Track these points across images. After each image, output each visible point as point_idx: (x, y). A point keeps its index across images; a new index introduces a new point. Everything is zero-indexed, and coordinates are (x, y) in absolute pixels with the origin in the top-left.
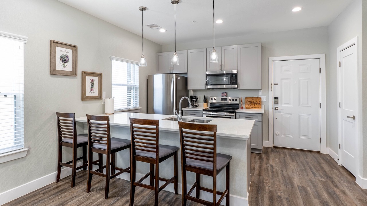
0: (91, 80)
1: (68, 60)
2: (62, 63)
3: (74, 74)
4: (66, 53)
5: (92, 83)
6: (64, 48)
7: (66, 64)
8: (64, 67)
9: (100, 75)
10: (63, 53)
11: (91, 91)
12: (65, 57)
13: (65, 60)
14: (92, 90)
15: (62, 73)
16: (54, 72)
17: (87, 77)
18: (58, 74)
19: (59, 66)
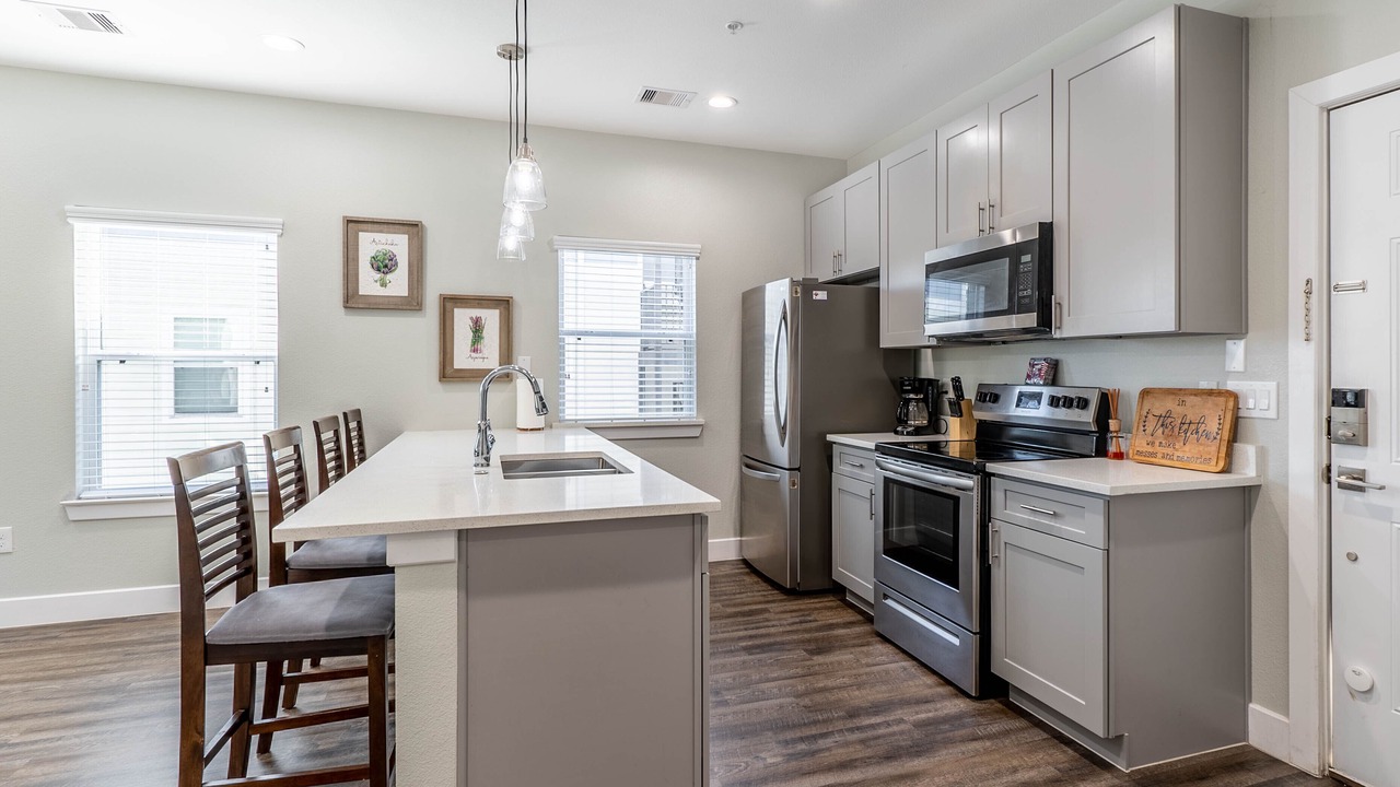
0: (471, 318)
1: (396, 264)
2: (378, 276)
3: (411, 303)
4: (388, 248)
5: (477, 328)
6: (381, 232)
7: (389, 277)
8: (384, 285)
9: (504, 304)
10: (380, 247)
11: (474, 355)
12: (384, 259)
13: (386, 266)
14: (475, 351)
15: (376, 304)
16: (353, 300)
17: (456, 310)
18: (361, 306)
19: (369, 283)
